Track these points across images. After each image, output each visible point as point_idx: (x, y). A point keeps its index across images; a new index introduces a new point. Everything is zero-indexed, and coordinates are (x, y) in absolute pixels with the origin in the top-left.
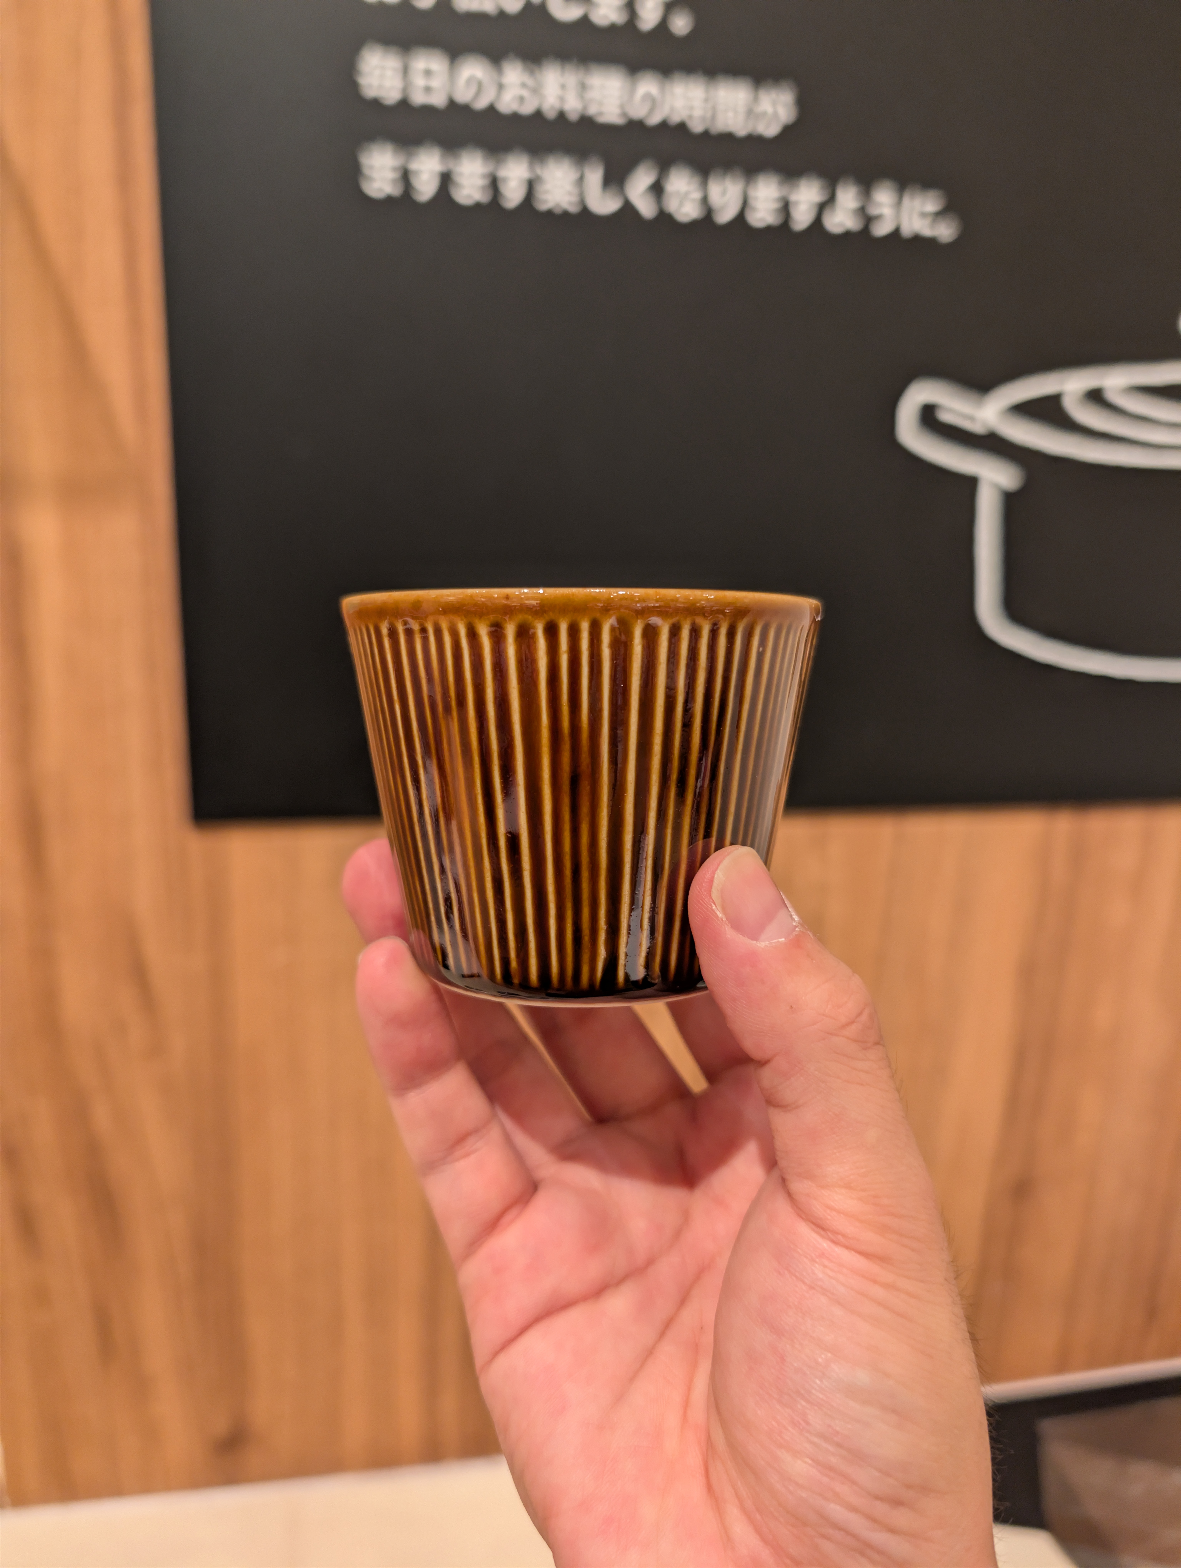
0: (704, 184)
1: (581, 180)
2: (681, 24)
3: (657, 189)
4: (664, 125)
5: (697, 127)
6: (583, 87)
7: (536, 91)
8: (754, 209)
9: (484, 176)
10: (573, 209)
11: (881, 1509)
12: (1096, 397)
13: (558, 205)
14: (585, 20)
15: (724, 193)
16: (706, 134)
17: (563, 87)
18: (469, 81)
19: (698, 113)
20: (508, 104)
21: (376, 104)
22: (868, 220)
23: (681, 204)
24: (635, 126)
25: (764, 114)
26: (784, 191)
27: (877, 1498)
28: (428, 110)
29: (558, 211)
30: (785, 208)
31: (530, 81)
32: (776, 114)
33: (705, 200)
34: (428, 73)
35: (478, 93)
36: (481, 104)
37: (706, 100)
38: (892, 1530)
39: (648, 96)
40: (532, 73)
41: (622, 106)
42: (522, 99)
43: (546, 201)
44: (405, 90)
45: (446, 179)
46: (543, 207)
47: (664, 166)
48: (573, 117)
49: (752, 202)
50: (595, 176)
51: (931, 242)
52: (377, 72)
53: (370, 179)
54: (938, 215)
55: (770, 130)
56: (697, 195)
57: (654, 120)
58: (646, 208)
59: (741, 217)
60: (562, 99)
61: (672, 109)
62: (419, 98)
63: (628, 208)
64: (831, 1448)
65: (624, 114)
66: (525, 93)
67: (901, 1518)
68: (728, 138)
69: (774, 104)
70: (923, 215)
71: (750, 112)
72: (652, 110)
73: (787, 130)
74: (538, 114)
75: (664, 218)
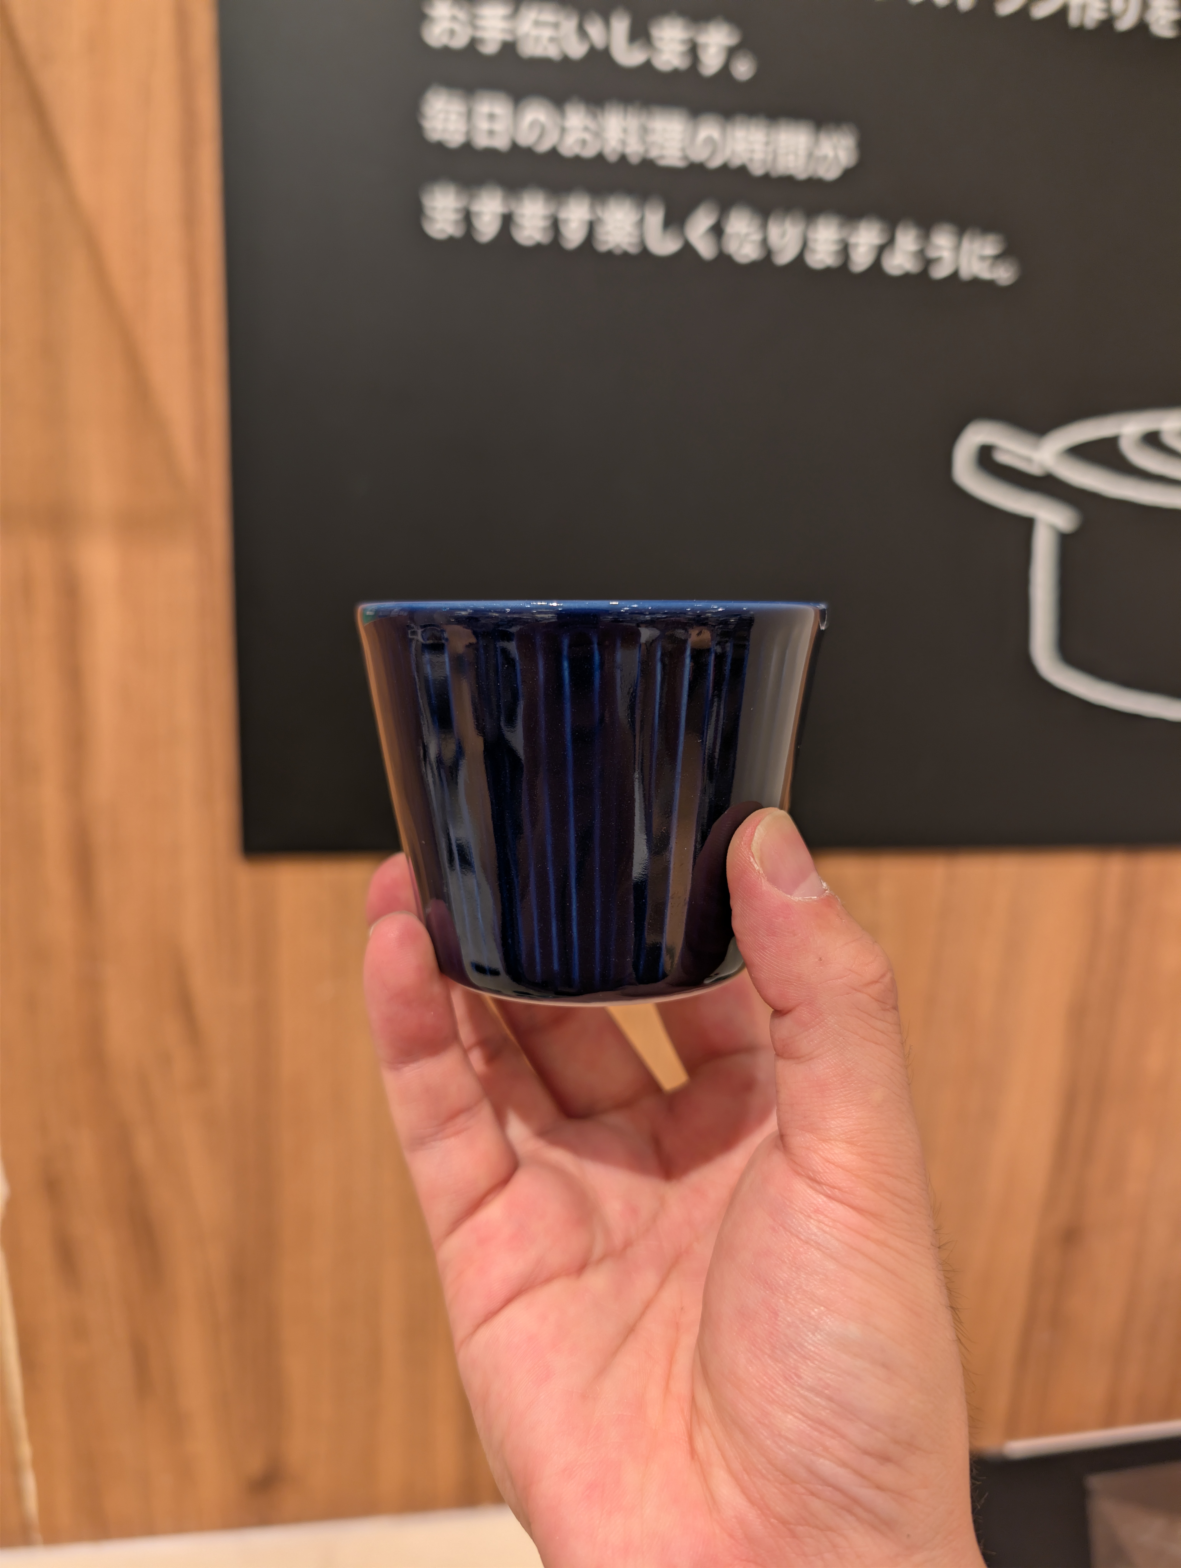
0: (764, 226)
1: (641, 223)
2: (743, 69)
3: (717, 231)
4: (725, 168)
5: (757, 170)
6: (644, 131)
7: (598, 134)
8: (813, 251)
9: (545, 218)
10: (633, 250)
11: (869, 1464)
12: (1152, 440)
13: (618, 246)
14: (648, 66)
15: (783, 235)
16: (766, 177)
17: (625, 131)
18: (533, 124)
19: (758, 156)
20: (570, 147)
21: (440, 147)
22: (928, 263)
23: (741, 246)
24: (696, 169)
25: (825, 158)
26: (844, 234)
27: (866, 1452)
28: (491, 153)
29: (618, 252)
30: (845, 250)
31: (591, 124)
32: (836, 157)
33: (764, 242)
34: (492, 117)
35: (541, 136)
36: (544, 147)
37: (767, 144)
38: (879, 1487)
39: (709, 140)
40: (595, 116)
41: (683, 149)
42: (584, 143)
43: (606, 242)
44: (468, 133)
45: (507, 220)
46: (603, 248)
47: (724, 208)
48: (634, 160)
49: (811, 244)
50: (655, 218)
51: (990, 285)
52: (441, 116)
53: (432, 220)
54: (997, 258)
55: (830, 173)
56: (757, 237)
57: (715, 163)
58: (705, 249)
59: (800, 259)
60: (624, 143)
61: (733, 152)
62: (482, 141)
63: (688, 249)
64: (823, 1403)
65: (685, 158)
66: (587, 136)
67: (887, 1474)
68: (788, 181)
69: (835, 148)
70: (983, 258)
71: (810, 155)
72: (713, 153)
73: (848, 174)
74: (600, 157)
75: (724, 259)
